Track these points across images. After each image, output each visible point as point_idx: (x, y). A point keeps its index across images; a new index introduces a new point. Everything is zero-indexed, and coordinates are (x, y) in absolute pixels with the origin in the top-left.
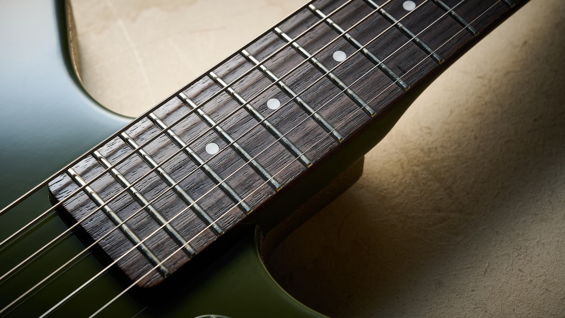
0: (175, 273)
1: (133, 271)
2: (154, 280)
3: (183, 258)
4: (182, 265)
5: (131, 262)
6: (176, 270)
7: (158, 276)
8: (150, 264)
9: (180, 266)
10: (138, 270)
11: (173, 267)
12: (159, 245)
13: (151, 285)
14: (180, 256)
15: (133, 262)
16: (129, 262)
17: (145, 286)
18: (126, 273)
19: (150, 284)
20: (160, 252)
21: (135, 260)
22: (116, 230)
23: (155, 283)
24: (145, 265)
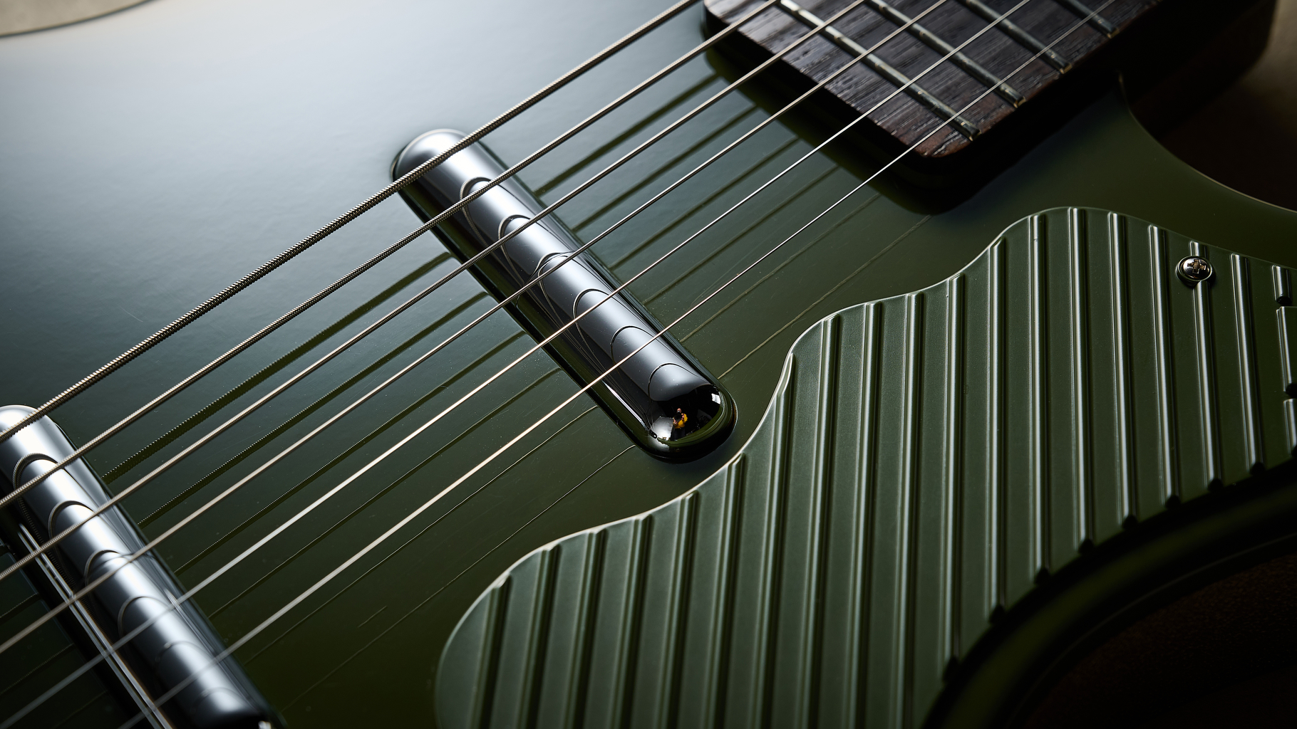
0: (988, 133)
1: (906, 130)
2: (951, 143)
3: (1000, 107)
4: (1000, 119)
5: (899, 116)
6: (990, 128)
7: (957, 138)
8: (937, 119)
9: (997, 121)
10: (916, 129)
11: (984, 122)
12: (948, 89)
13: (947, 152)
14: (993, 104)
15: (903, 116)
16: (896, 116)
17: (936, 153)
18: (893, 134)
19: (945, 149)
20: (953, 98)
21: (907, 114)
22: (858, 65)
23: (952, 148)
24: (929, 119)
